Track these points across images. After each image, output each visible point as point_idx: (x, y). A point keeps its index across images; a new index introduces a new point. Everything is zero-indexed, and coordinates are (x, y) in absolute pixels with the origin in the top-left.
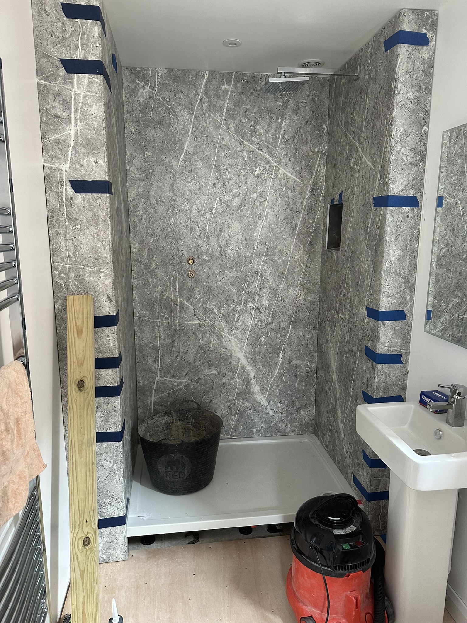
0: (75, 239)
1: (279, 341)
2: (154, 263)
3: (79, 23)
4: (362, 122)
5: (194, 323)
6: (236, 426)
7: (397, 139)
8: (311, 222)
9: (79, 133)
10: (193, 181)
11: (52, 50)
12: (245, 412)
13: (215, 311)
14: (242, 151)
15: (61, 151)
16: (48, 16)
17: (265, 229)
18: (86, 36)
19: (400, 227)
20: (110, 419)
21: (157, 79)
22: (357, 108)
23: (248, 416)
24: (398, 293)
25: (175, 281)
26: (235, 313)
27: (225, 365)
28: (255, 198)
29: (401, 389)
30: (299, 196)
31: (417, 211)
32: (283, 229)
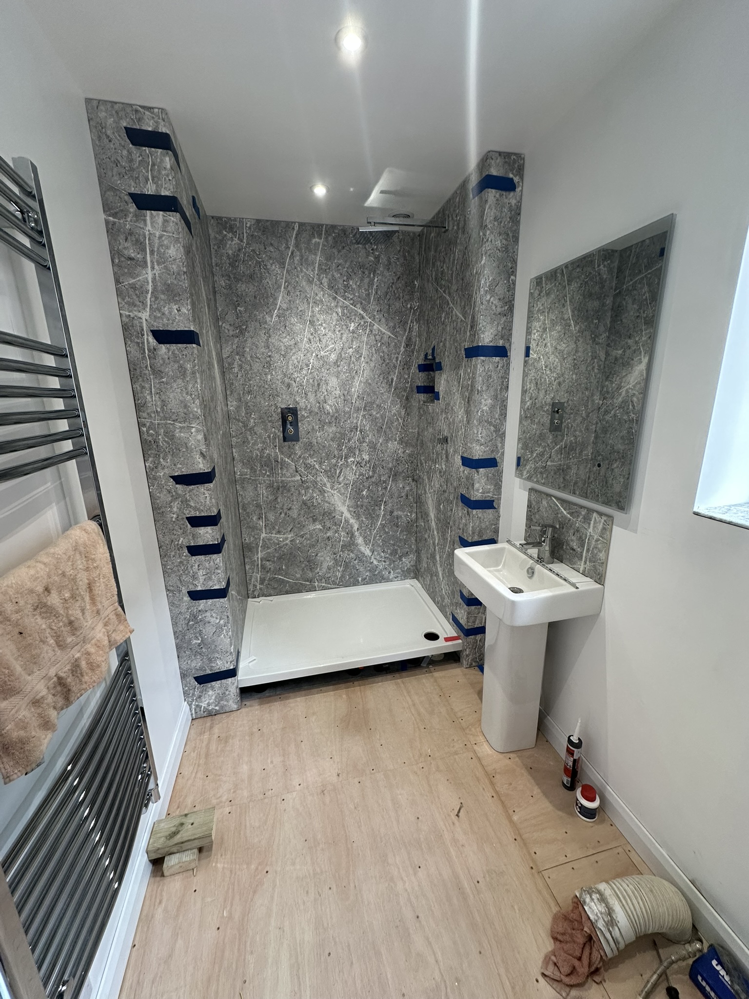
0: (162, 393)
1: (380, 494)
2: (252, 421)
3: (147, 152)
4: (452, 274)
5: (296, 479)
6: (342, 576)
7: (486, 289)
8: (406, 377)
9: (157, 278)
10: (288, 337)
11: (119, 182)
12: (350, 562)
13: (317, 466)
14: (336, 306)
15: (139, 297)
16: (110, 141)
17: (362, 384)
18: (156, 167)
19: (490, 376)
20: (213, 576)
21: (245, 231)
22: (447, 260)
23: (353, 566)
24: (490, 441)
25: (275, 438)
26: (336, 468)
27: (329, 519)
28: (351, 354)
29: (494, 532)
30: (394, 351)
31: (506, 361)
32: (379, 384)
